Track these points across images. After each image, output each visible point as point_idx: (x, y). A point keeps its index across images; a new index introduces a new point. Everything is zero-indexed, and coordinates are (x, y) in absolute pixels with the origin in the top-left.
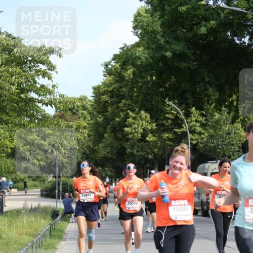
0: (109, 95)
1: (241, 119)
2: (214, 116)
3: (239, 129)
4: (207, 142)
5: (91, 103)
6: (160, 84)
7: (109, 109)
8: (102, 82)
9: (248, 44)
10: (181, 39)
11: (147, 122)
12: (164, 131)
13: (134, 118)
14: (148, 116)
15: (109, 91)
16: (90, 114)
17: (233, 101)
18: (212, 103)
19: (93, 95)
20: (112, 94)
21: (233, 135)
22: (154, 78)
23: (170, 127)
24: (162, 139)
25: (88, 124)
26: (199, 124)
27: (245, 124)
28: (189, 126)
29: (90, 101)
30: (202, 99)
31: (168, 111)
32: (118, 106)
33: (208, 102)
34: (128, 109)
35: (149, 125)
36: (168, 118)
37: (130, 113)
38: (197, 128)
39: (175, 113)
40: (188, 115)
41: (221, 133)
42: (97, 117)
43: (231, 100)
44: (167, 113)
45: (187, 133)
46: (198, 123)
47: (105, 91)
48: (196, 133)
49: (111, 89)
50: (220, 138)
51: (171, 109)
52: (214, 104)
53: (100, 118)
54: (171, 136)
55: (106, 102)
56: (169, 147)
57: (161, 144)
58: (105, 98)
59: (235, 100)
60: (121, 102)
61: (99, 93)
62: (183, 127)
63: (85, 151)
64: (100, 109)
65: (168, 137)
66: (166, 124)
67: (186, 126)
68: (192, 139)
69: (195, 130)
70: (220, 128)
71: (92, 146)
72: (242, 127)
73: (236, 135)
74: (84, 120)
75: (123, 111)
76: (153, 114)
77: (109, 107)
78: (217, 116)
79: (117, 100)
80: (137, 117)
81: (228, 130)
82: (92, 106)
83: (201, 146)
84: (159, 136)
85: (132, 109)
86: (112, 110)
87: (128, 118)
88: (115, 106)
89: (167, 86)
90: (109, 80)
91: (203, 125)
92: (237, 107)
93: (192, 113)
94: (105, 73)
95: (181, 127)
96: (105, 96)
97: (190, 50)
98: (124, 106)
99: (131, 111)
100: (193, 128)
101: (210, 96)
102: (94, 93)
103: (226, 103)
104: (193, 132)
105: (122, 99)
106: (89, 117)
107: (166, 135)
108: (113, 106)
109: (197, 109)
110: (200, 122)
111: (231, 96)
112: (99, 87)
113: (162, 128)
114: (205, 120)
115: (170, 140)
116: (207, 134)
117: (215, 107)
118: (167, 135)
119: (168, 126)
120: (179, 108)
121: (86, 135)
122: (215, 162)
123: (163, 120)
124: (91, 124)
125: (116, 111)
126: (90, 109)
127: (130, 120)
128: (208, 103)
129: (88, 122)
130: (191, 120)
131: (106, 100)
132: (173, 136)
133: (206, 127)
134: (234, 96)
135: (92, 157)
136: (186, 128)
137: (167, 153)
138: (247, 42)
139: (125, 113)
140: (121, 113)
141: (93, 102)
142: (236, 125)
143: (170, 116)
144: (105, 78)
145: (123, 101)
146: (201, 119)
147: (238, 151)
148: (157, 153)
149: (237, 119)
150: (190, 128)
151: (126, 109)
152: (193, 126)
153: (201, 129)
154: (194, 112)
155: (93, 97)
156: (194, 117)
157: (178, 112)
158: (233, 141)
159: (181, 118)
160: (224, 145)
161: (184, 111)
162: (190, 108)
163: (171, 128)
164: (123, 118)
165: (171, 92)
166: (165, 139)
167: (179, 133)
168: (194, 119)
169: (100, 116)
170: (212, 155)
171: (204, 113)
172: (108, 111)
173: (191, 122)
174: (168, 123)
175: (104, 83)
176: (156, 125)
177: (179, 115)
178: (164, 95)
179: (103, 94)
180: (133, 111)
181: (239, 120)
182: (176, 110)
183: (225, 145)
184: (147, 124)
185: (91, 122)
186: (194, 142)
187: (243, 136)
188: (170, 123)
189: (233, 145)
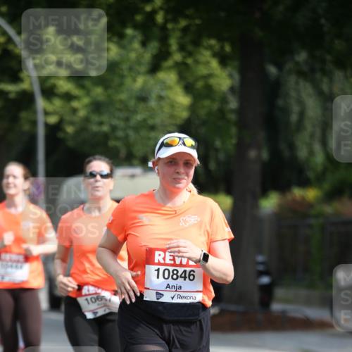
1: (175, 61)
3: (171, 88)
4: (87, 120)
17: (154, 12)
21: (153, 103)
39: (2, 40)
41: (123, 96)
43: (148, 9)
45: (33, 95)
59: (161, 8)
62: (23, 81)
68: (46, 113)
69: (54, 87)
70: (121, 84)
73: (162, 103)
78: (114, 52)
81: (142, 89)
92: (163, 28)
95: (16, 79)
103: (138, 17)
104: (49, 92)
116: (86, 100)
136: (30, 82)
142: (161, 75)
149: (166, 60)
152: (48, 78)
157: (10, 40)
160: (130, 127)
167: (12, 96)
177: (11, 47)
181: (170, 63)
183: (133, 129)
186: (53, 120)
189: (153, 128)
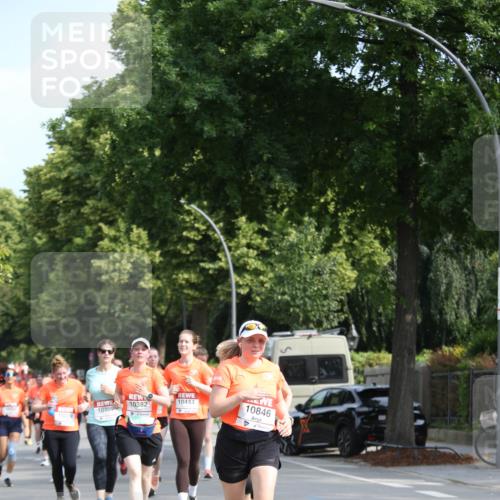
0: (60, 187)
1: (344, 242)
2: (288, 234)
3: (341, 264)
4: (272, 290)
5: (21, 206)
6: (172, 167)
7: (61, 219)
8: (44, 160)
9: (360, 80)
10: (213, 69)
11: (142, 247)
12: (179, 267)
13: (115, 240)
14: (144, 234)
15: (60, 179)
16: (20, 228)
17: (327, 203)
18: (283, 207)
19: (26, 188)
20: (67, 186)
21: (326, 277)
22: (157, 153)
23: (191, 258)
24: (174, 285)
25: (15, 251)
26: (256, 252)
27: (353, 253)
28: (233, 256)
29: (19, 202)
30: (262, 198)
31: (188, 225)
32: (79, 213)
33: (274, 204)
34: (101, 220)
35: (146, 254)
36: (189, 240)
37: (105, 229)
38: (251, 261)
39: (203, 228)
40: (231, 232)
41: (301, 271)
42: (34, 235)
43: (322, 200)
44: (186, 229)
45: (228, 271)
46: (253, 249)
47: (50, 179)
48: (247, 271)
49: (64, 175)
50: (299, 282)
51: (195, 219)
52: (286, 210)
53: (40, 238)
54: (193, 277)
55: (54, 203)
56: (190, 303)
57: (172, 295)
58: (52, 194)
59: (332, 200)
60: (86, 204)
61: (39, 184)
62: (220, 260)
63: (8, 309)
64: (40, 218)
65: (187, 280)
66: (184, 252)
67: (226, 256)
68: (238, 286)
69: (246, 264)
70: (299, 262)
71: (22, 299)
72: (347, 260)
73: (334, 276)
74: (6, 241)
75: (90, 223)
76: (154, 231)
77: (61, 215)
78: (293, 235)
79: (77, 198)
80: (120, 237)
81: (317, 266)
82: (22, 211)
83: (258, 299)
84: (169, 277)
85: (111, 219)
86: (66, 222)
87: (102, 239)
88: (73, 212)
89: (186, 169)
90: (60, 156)
91: (263, 255)
92: (335, 215)
93: (239, 229)
94: (52, 140)
95: (214, 258)
96: (49, 191)
97: (234, 94)
98: (93, 213)
99: (106, 224)
100: (241, 262)
101: (278, 192)
102: (28, 183)
103: (314, 207)
104: (241, 269)
105: (88, 197)
106: (16, 237)
107: (183, 276)
108: (69, 211)
109: (250, 220)
110: (258, 248)
111: (323, 193)
112: (38, 171)
113: (174, 261)
114: (268, 244)
115: (192, 285)
116: (271, 275)
117: (290, 216)
118: (186, 276)
119: (188, 256)
120: (212, 218)
121: (10, 275)
122: (289, 333)
123: (176, 243)
124: (21, 251)
125: (76, 223)
126: (19, 219)
127: (105, 243)
128: (275, 208)
129: (15, 247)
130: (239, 243)
131: (54, 198)
132: (198, 278)
133: (269, 260)
134: (329, 193)
135: (22, 322)
136: (226, 260)
137: (185, 313)
138: (358, 77)
139: (95, 227)
140: (87, 228)
141: (26, 203)
142: (333, 254)
143: (192, 235)
144: (51, 151)
145: (90, 202)
146: (259, 241)
147: (338, 311)
148: (163, 313)
149: (337, 242)
150: (236, 260)
151: (98, 218)
152: (241, 256)
153: (260, 263)
154: (244, 226)
155: (25, 191)
156: (244, 236)
157: (210, 227)
158: (326, 289)
159: (216, 240)
160: (307, 296)
161: (221, 224)
162: (237, 217)
163: (194, 261)
164: (89, 238)
165: (193, 184)
166: (181, 285)
167: (211, 272)
168: (244, 241)
169: (39, 234)
170: (283, 319)
171: (266, 229)
172: (57, 224)
173: (237, 248)
174: (188, 249)
175: (49, 163)
176: (161, 255)
177: (211, 233)
178: (180, 189)
179: (48, 186)
180: (111, 223)
181: (341, 244)
182: (205, 222)
183: (309, 298)
184: (141, 251)
185: (22, 246)
186: (244, 291)
187: (349, 278)
188: (192, 249)
189: (326, 297)
